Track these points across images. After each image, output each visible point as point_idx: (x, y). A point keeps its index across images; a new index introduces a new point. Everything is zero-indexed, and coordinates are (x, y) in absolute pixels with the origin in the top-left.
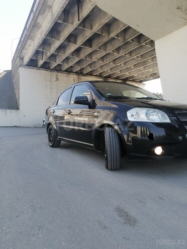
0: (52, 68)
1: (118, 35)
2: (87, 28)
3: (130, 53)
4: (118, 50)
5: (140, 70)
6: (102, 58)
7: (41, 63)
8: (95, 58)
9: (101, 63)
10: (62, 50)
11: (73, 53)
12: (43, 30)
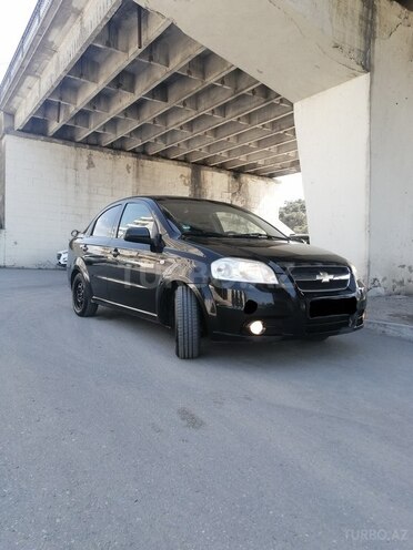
0: (79, 140)
1: (222, 81)
2: (158, 62)
3: (249, 117)
4: (223, 109)
5: (268, 153)
6: (190, 125)
7: (54, 127)
8: (174, 123)
9: (188, 135)
10: (102, 103)
11: (126, 112)
12: (61, 58)
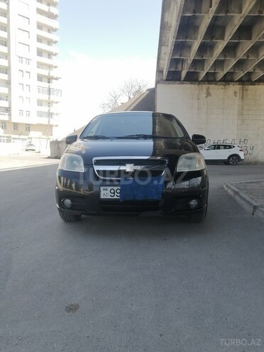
0: (200, 79)
7: (202, 75)
10: (208, 53)
